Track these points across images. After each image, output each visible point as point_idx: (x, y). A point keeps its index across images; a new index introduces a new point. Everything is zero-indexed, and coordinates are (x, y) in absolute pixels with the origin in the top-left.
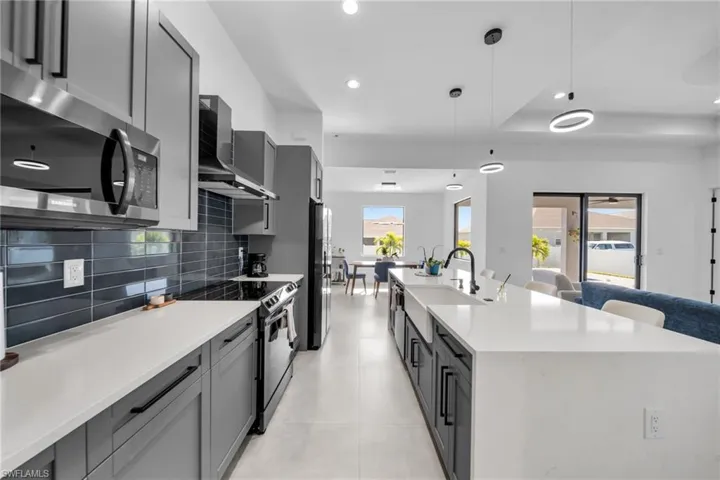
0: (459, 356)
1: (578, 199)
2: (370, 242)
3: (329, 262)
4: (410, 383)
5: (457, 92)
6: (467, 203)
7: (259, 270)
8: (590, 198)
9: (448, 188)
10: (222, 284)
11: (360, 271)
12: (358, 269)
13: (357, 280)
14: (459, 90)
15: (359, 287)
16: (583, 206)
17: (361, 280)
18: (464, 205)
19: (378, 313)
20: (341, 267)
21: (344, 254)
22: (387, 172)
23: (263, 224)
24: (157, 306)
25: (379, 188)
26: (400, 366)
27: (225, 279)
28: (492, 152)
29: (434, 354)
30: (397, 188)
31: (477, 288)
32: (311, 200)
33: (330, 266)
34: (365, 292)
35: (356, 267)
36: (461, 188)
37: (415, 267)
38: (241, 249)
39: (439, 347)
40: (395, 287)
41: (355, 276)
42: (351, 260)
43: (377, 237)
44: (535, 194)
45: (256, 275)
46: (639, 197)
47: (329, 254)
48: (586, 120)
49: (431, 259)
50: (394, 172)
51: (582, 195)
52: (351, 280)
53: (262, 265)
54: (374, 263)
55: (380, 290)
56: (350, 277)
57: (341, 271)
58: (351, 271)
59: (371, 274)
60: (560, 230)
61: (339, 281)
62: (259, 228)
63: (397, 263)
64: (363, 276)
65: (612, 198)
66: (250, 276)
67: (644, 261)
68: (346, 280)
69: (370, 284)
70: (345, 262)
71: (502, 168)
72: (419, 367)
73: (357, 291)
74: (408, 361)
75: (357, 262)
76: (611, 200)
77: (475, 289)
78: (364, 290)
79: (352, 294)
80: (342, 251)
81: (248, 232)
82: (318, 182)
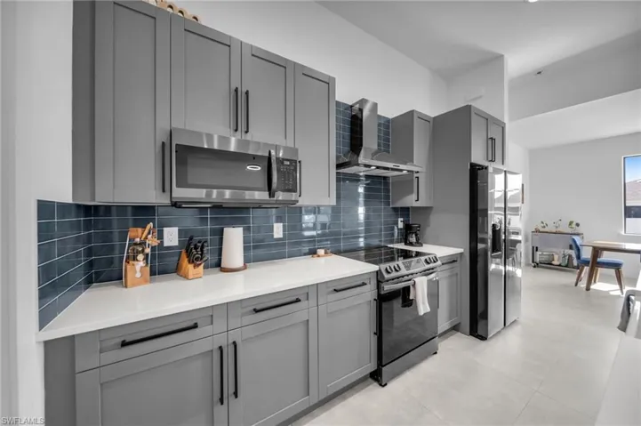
7: (413, 239)
10: (379, 247)
11: (606, 257)
12: (601, 252)
13: (600, 270)
15: (606, 279)
17: (611, 271)
20: (571, 248)
21: (579, 230)
23: (414, 196)
24: (319, 256)
27: (383, 244)
32: (473, 164)
35: (597, 249)
38: (400, 219)
41: (595, 263)
45: (411, 244)
52: (586, 269)
53: (416, 235)
56: (584, 262)
61: (571, 266)
62: (410, 201)
66: (406, 244)
73: (598, 286)
75: (600, 243)
78: (617, 287)
79: (588, 289)
80: (574, 225)
81: (400, 204)
82: (490, 142)
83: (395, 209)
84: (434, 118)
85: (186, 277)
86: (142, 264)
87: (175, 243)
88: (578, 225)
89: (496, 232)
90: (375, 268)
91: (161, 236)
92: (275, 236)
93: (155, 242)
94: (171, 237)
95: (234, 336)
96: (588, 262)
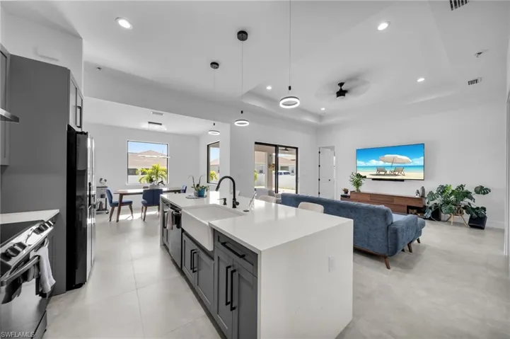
0: (242, 257)
1: (274, 148)
2: (132, 172)
3: (93, 192)
4: (187, 286)
5: (216, 66)
6: (216, 144)
8: (280, 148)
9: (210, 133)
11: (125, 199)
12: (124, 196)
13: (123, 208)
14: (217, 64)
15: (126, 213)
16: (277, 152)
17: (128, 207)
18: (213, 147)
19: (147, 233)
20: (102, 196)
21: (106, 184)
22: (153, 113)
25: (146, 126)
26: (176, 274)
28: (242, 112)
29: (216, 259)
30: (163, 128)
31: (238, 204)
32: (70, 128)
33: (94, 196)
34: (132, 218)
35: (122, 195)
36: (219, 134)
37: (179, 191)
39: (222, 253)
40: (168, 210)
41: (121, 204)
42: (116, 189)
43: (139, 169)
44: (256, 143)
46: (297, 148)
47: (94, 185)
48: (296, 103)
49: (198, 185)
50: (162, 114)
51: (276, 146)
52: (116, 208)
54: (142, 190)
55: (147, 213)
56: (113, 205)
57: (103, 200)
58: (116, 199)
59: (138, 201)
60: (264, 165)
61: (101, 209)
63: (165, 189)
64: (130, 203)
65: (286, 147)
67: (299, 180)
68: (109, 208)
69: (137, 210)
70: (109, 192)
71: (248, 123)
72: (198, 271)
73: (122, 217)
74: (187, 269)
75: (122, 191)
76: (286, 150)
77: (235, 204)
78: (130, 215)
79: (118, 221)
80: (103, 181)
82: (78, 110)
88: (106, 181)
96: (118, 204)
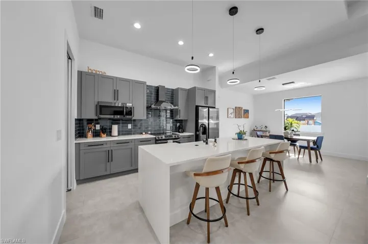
23: (179, 116)
24: (143, 134)
38: (178, 124)
62: (178, 118)
66: (178, 132)
81: (176, 119)
83: (176, 120)
84: (188, 89)
85: (101, 137)
86: (90, 133)
87: (99, 129)
88: (266, 127)
89: (205, 128)
90: (155, 137)
91: (95, 126)
92: (129, 128)
93: (94, 128)
94: (98, 127)
95: (112, 148)
